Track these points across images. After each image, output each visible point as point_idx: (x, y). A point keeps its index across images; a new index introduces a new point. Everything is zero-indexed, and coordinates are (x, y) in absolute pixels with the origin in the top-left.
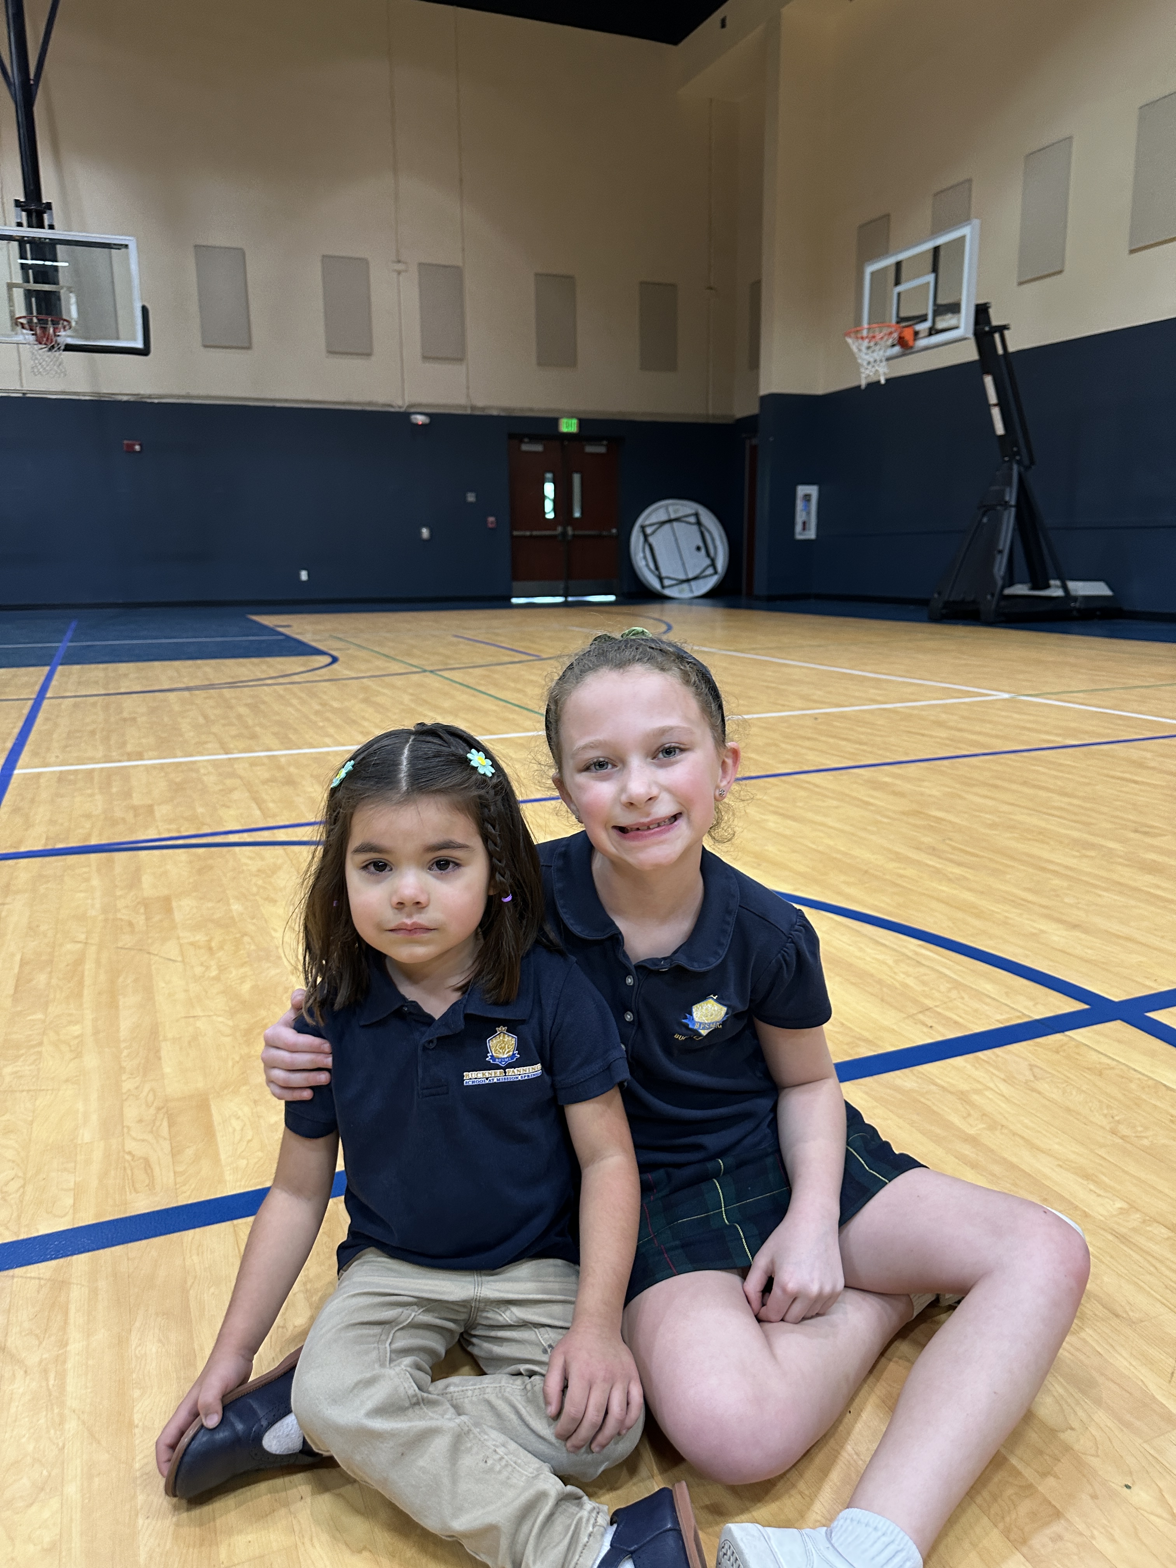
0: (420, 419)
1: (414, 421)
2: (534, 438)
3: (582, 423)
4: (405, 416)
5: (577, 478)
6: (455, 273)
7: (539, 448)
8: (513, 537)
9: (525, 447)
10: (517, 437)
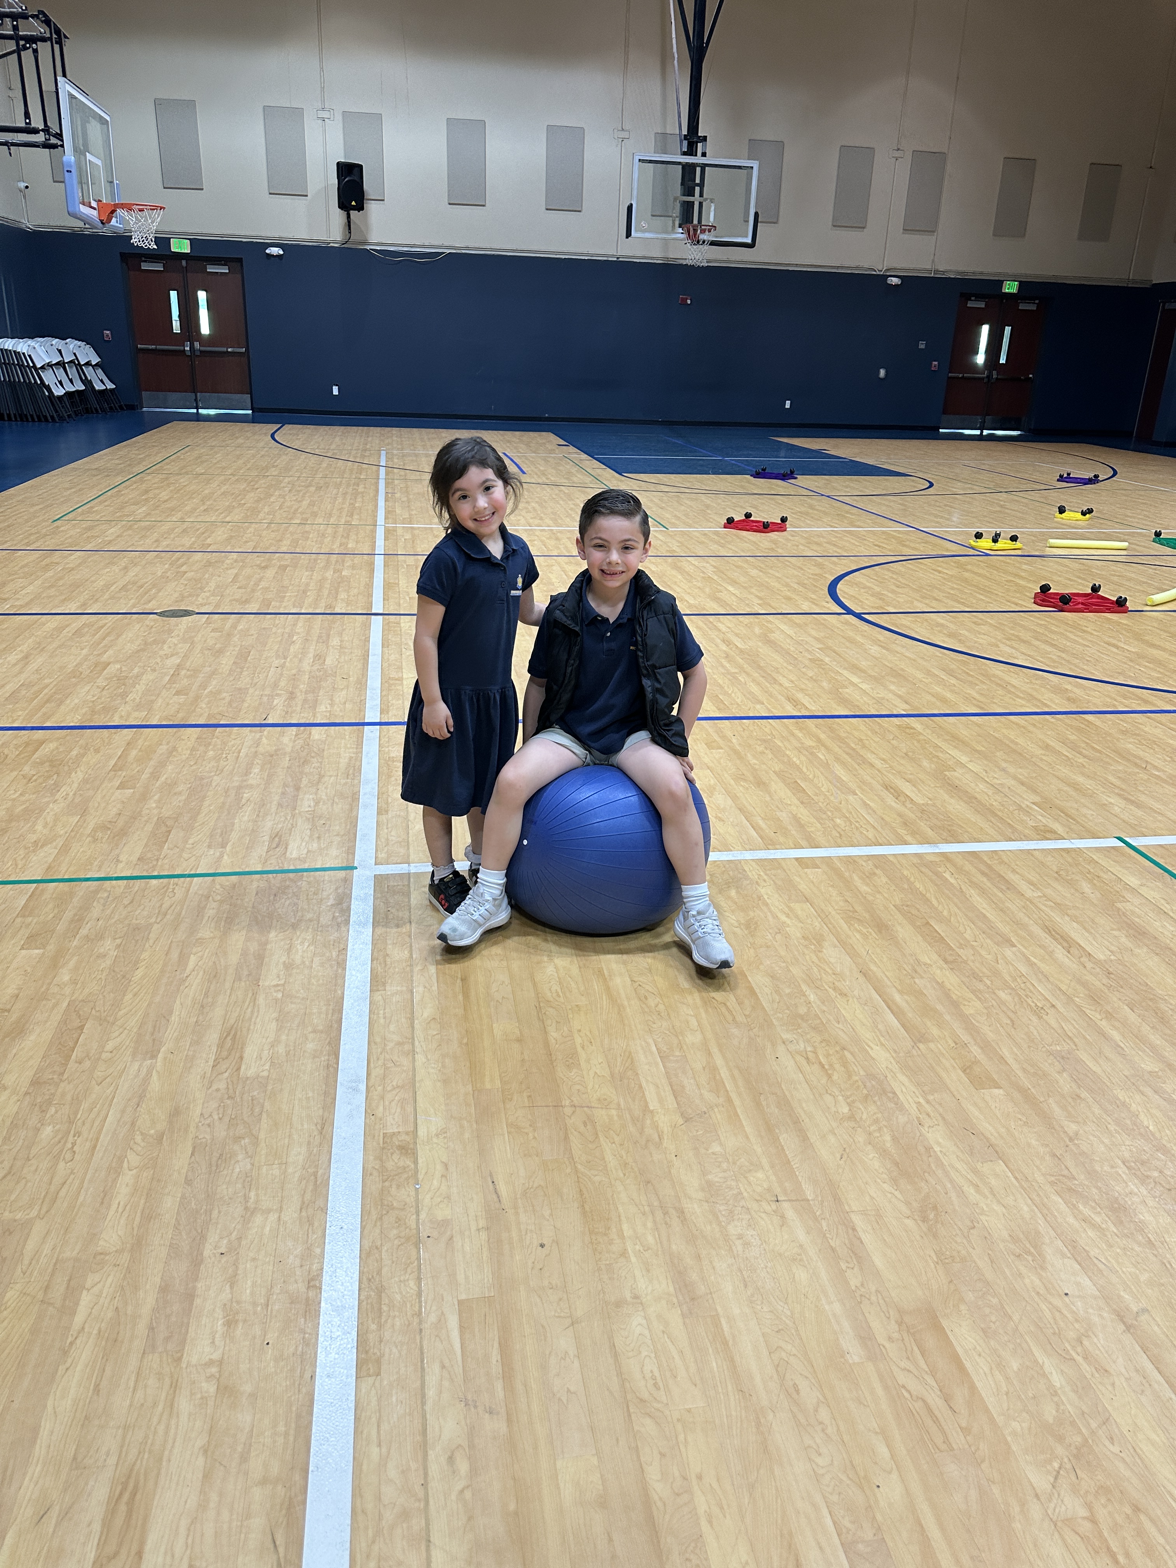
0: (895, 281)
1: (889, 282)
2: (979, 297)
3: (1022, 284)
4: (883, 278)
5: (1008, 330)
6: (940, 157)
7: (982, 305)
8: (949, 378)
9: (970, 304)
10: (967, 297)
